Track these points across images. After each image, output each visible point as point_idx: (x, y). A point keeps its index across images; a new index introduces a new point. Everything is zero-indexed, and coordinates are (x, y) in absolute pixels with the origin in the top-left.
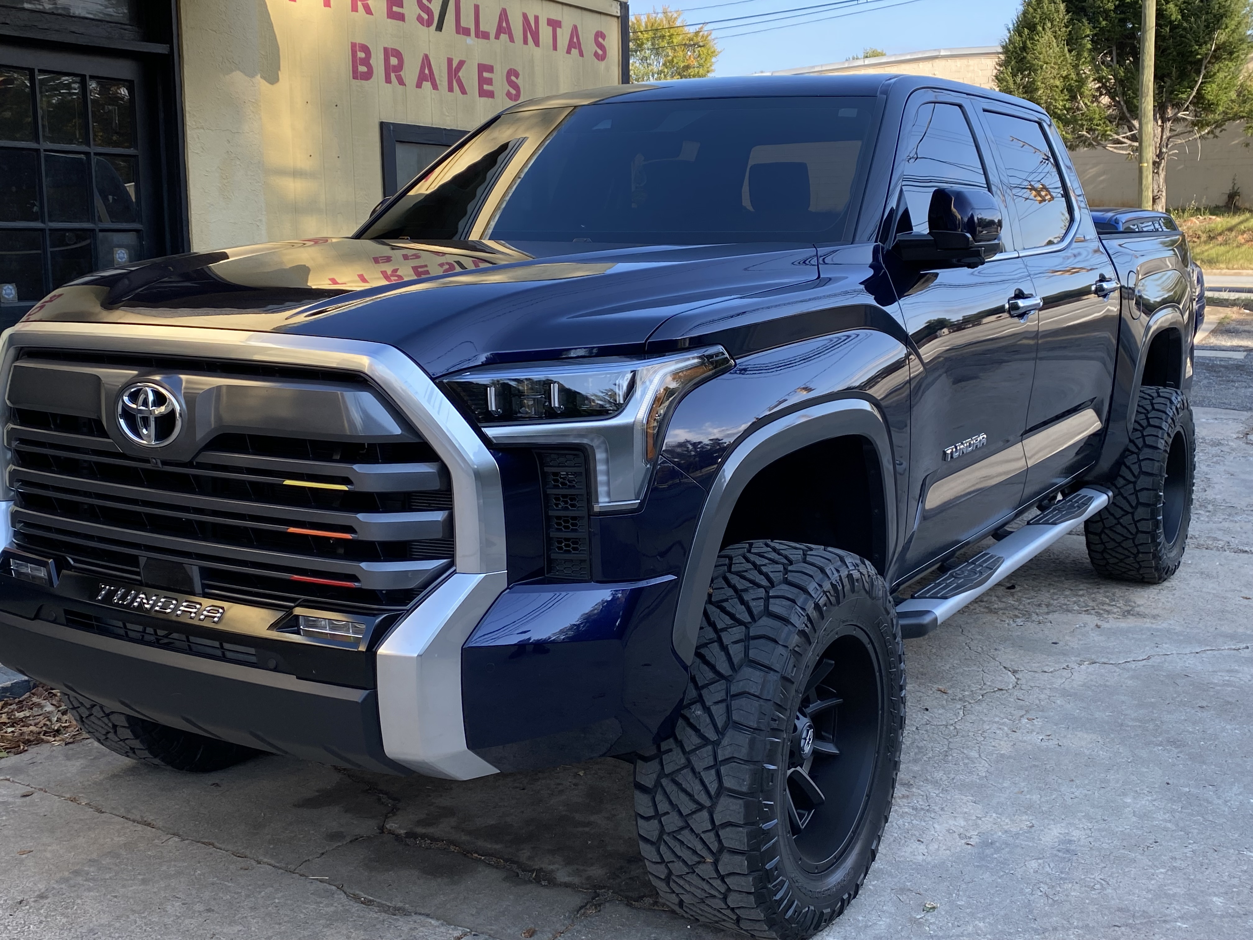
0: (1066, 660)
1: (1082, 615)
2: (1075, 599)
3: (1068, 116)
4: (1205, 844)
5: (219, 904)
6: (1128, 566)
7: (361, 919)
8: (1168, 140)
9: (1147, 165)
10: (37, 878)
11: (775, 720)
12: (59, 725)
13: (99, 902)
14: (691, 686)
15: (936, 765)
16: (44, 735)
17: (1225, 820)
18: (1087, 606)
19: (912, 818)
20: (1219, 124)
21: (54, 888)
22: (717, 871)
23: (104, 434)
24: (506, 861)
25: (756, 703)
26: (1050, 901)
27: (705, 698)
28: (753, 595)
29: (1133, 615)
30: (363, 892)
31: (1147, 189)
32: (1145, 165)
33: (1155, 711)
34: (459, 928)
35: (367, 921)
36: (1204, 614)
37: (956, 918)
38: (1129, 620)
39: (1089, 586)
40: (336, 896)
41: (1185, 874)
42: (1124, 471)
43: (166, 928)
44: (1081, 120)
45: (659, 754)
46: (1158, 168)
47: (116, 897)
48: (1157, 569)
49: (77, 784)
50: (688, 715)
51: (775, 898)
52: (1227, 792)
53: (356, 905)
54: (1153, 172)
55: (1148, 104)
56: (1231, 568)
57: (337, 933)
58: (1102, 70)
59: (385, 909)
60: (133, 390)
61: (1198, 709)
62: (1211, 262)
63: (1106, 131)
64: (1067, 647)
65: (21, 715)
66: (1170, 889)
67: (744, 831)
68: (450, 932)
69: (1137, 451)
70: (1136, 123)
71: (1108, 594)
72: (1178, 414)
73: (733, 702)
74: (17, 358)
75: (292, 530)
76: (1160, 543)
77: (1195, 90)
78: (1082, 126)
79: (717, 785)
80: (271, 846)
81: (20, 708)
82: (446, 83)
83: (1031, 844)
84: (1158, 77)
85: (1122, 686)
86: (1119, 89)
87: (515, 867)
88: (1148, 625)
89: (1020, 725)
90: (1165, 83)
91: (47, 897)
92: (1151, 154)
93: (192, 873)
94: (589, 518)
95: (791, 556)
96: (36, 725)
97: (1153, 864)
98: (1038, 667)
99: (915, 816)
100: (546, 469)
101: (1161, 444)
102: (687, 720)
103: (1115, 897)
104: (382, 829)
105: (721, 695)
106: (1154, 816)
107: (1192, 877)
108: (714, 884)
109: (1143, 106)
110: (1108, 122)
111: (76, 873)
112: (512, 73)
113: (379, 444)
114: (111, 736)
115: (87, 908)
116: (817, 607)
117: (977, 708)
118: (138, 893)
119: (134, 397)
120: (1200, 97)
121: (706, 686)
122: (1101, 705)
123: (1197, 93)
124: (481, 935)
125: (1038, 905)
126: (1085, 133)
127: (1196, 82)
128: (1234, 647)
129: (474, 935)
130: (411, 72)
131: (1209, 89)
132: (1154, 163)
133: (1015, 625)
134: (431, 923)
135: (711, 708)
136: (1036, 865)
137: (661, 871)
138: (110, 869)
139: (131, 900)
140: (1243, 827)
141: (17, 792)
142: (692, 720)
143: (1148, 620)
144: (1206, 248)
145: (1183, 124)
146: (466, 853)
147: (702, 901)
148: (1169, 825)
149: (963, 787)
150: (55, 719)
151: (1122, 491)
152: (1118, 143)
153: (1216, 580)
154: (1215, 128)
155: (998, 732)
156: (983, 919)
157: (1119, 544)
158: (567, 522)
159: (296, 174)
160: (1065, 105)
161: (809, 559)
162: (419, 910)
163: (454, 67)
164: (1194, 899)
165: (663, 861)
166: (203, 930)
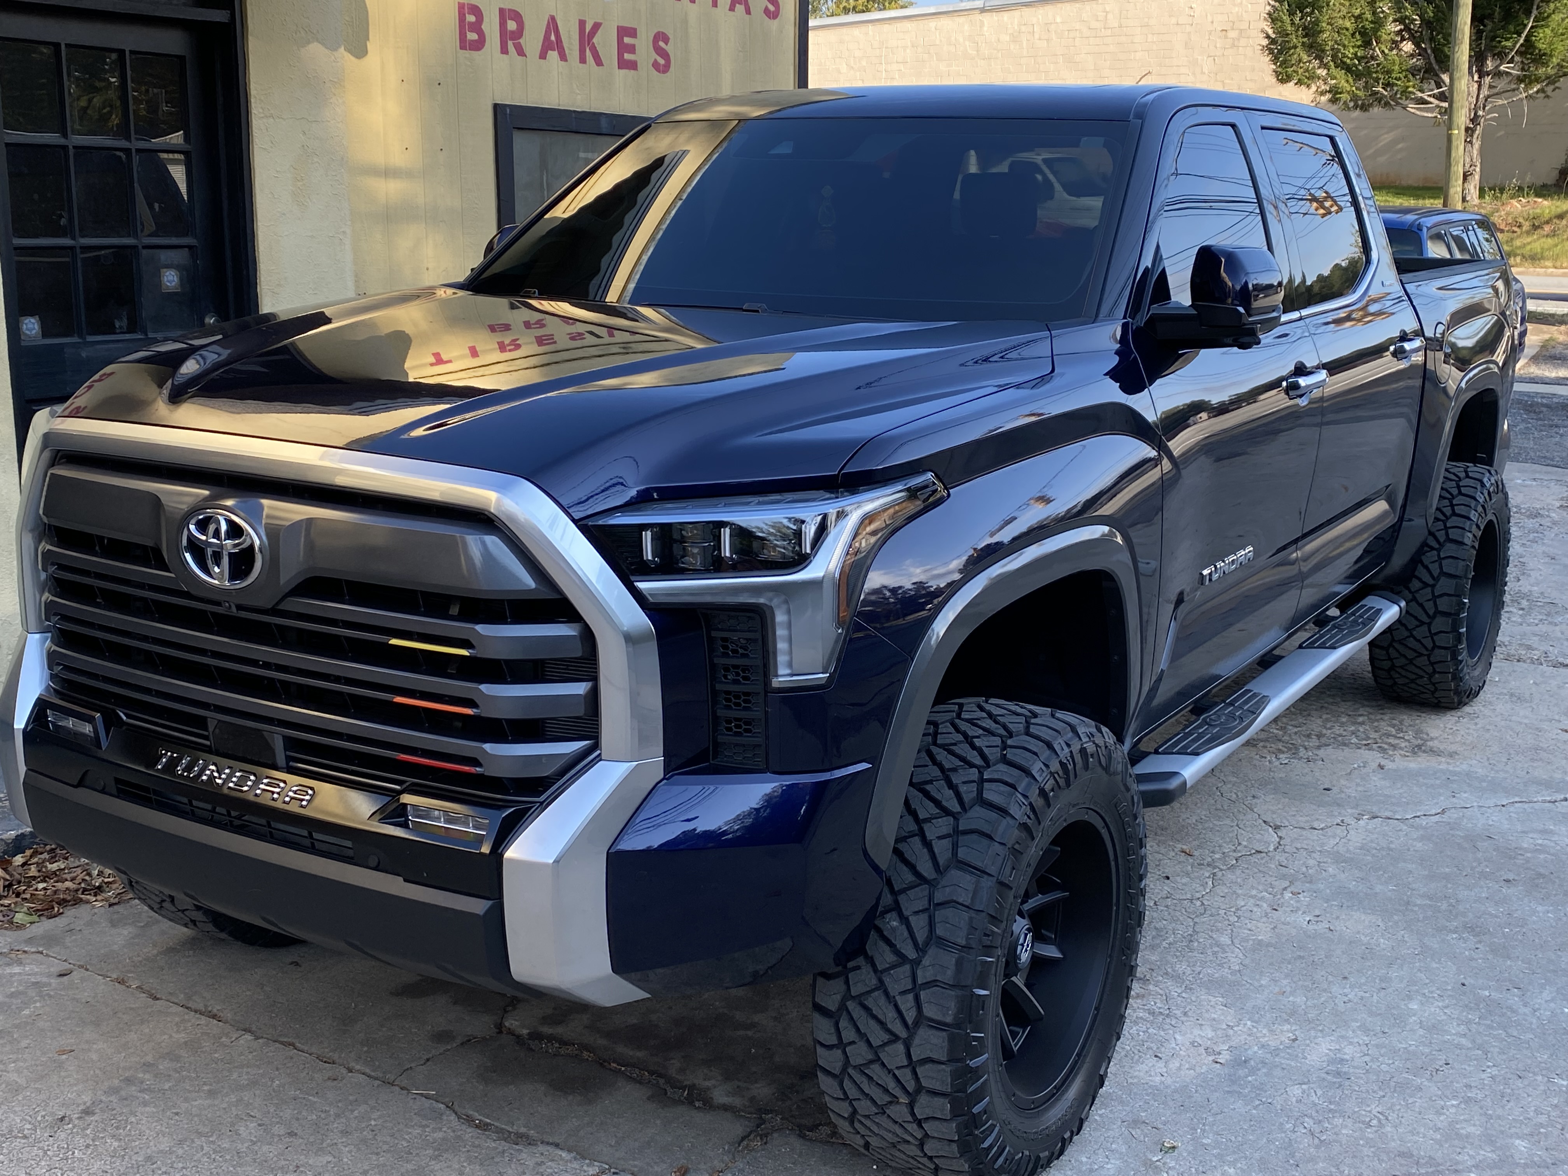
0: (1340, 813)
1: (1362, 751)
2: (1353, 728)
3: (1360, 68)
4: (1507, 1068)
5: (303, 1126)
6: (1420, 688)
7: (475, 1149)
8: (1486, 100)
9: (1458, 133)
10: (80, 1087)
11: (988, 936)
12: (100, 880)
13: (157, 1121)
14: (886, 889)
15: (1178, 954)
16: (83, 894)
17: (1532, 1036)
18: (1368, 738)
19: (1148, 1026)
20: (1552, 80)
21: (101, 1101)
22: (913, 1114)
23: (165, 568)
24: (651, 1073)
25: (965, 915)
26: (1316, 1141)
27: (902, 906)
28: (964, 777)
29: (1424, 752)
30: (477, 1112)
31: (1457, 163)
32: (1456, 132)
33: (1449, 886)
34: (596, 1163)
35: (483, 1151)
36: (1512, 752)
37: (1201, 1162)
38: (1419, 759)
39: (1371, 710)
40: (445, 1118)
41: (1481, 1108)
42: (1421, 572)
43: (239, 1157)
44: (1376, 72)
45: (844, 974)
46: (1472, 136)
47: (177, 1114)
48: (1457, 692)
49: (125, 959)
50: (881, 926)
51: (982, 1146)
52: (1536, 997)
53: (469, 1130)
54: (1466, 141)
55: (1463, 53)
56: (1548, 689)
57: (448, 1167)
58: (1406, 9)
59: (505, 1136)
60: (201, 517)
61: (1503, 883)
62: (1534, 258)
63: (1408, 87)
64: (1343, 795)
65: (54, 867)
66: (1463, 1128)
67: (947, 1069)
68: (585, 1168)
69: (1437, 546)
70: (1446, 78)
71: (1394, 722)
72: (1491, 500)
73: (937, 912)
74: (53, 463)
75: (399, 699)
76: (1461, 662)
77: (1524, 36)
78: (1377, 80)
79: (915, 1014)
80: (365, 1049)
81: (52, 858)
82: (576, 53)
83: (1293, 1064)
84: (1477, 19)
85: (1409, 850)
86: (1426, 34)
87: (662, 1081)
88: (1443, 766)
89: (1282, 900)
90: (1485, 26)
91: (93, 1114)
92: (1463, 118)
93: (269, 1083)
94: (766, 695)
95: (1010, 726)
96: (73, 880)
97: (1443, 1093)
98: (1307, 822)
99: (1152, 1022)
100: (714, 634)
101: (1468, 538)
102: (879, 931)
103: (1395, 1137)
104: (500, 1028)
105: (922, 904)
106: (1446, 1028)
107: (1490, 1112)
108: (909, 1129)
109: (1456, 56)
110: (1410, 76)
111: (128, 1081)
112: (660, 37)
113: (508, 601)
114: (167, 905)
115: (144, 1128)
116: (1043, 793)
117: (1230, 876)
118: (205, 1109)
119: (203, 526)
120: (1529, 44)
121: (903, 891)
122: (1382, 875)
123: (1525, 40)
124: (622, 1173)
125: (1301, 1146)
126: (1381, 90)
127: (1525, 26)
128: (1548, 798)
129: (614, 1173)
130: (532, 39)
131: (1541, 35)
132: (1467, 129)
133: (1277, 763)
134: (561, 1156)
135: (910, 918)
136: (1300, 1091)
137: (845, 1109)
138: (169, 1076)
139: (196, 1119)
140: (1554, 1045)
141: (52, 969)
142: (885, 933)
143: (1443, 760)
144: (1529, 240)
145: (1505, 80)
146: (602, 1063)
147: (894, 1146)
148: (1463, 1041)
149: (1213, 985)
150: (96, 872)
151: (1417, 595)
152: (1422, 104)
153: (1528, 704)
154: (1547, 85)
155: (1255, 909)
156: (1233, 1164)
157: (1411, 661)
158: (738, 697)
159: (389, 173)
160: (1356, 52)
161: (1033, 729)
162: (547, 1138)
163: (587, 31)
164: (1492, 1141)
165: (846, 1097)
166: (285, 1160)
